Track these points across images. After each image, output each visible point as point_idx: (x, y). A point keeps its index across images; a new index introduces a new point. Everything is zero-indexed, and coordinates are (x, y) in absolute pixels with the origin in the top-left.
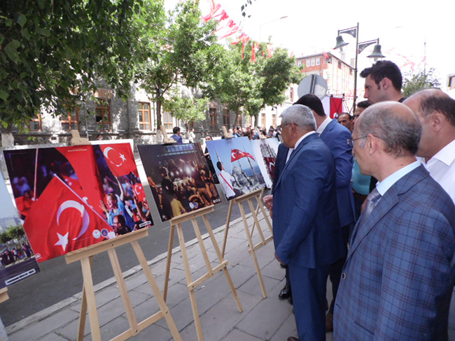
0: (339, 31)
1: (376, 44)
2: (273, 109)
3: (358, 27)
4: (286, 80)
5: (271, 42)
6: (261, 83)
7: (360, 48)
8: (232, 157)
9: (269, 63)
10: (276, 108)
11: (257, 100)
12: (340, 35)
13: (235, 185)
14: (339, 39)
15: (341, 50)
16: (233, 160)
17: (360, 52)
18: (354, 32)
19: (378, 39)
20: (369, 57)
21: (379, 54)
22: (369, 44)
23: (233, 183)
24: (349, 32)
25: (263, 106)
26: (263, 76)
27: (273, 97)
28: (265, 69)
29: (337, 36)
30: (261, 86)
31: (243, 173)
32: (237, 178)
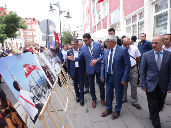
0: (50, 3)
1: (67, 12)
2: (11, 40)
3: (59, 3)
4: (17, 26)
5: (6, 8)
6: (4, 26)
7: (61, 12)
8: (25, 73)
9: (7, 18)
10: (13, 39)
11: (3, 35)
12: (51, 5)
13: (35, 100)
14: (51, 7)
15: (53, 12)
16: (27, 75)
17: (61, 14)
18: (58, 5)
19: (68, 10)
20: (65, 17)
21: (69, 16)
22: (64, 11)
23: (33, 99)
24: (55, 4)
25: (6, 38)
26: (4, 23)
27: (11, 34)
28: (5, 20)
29: (50, 5)
30: (4, 28)
31: (37, 85)
32: (34, 92)
